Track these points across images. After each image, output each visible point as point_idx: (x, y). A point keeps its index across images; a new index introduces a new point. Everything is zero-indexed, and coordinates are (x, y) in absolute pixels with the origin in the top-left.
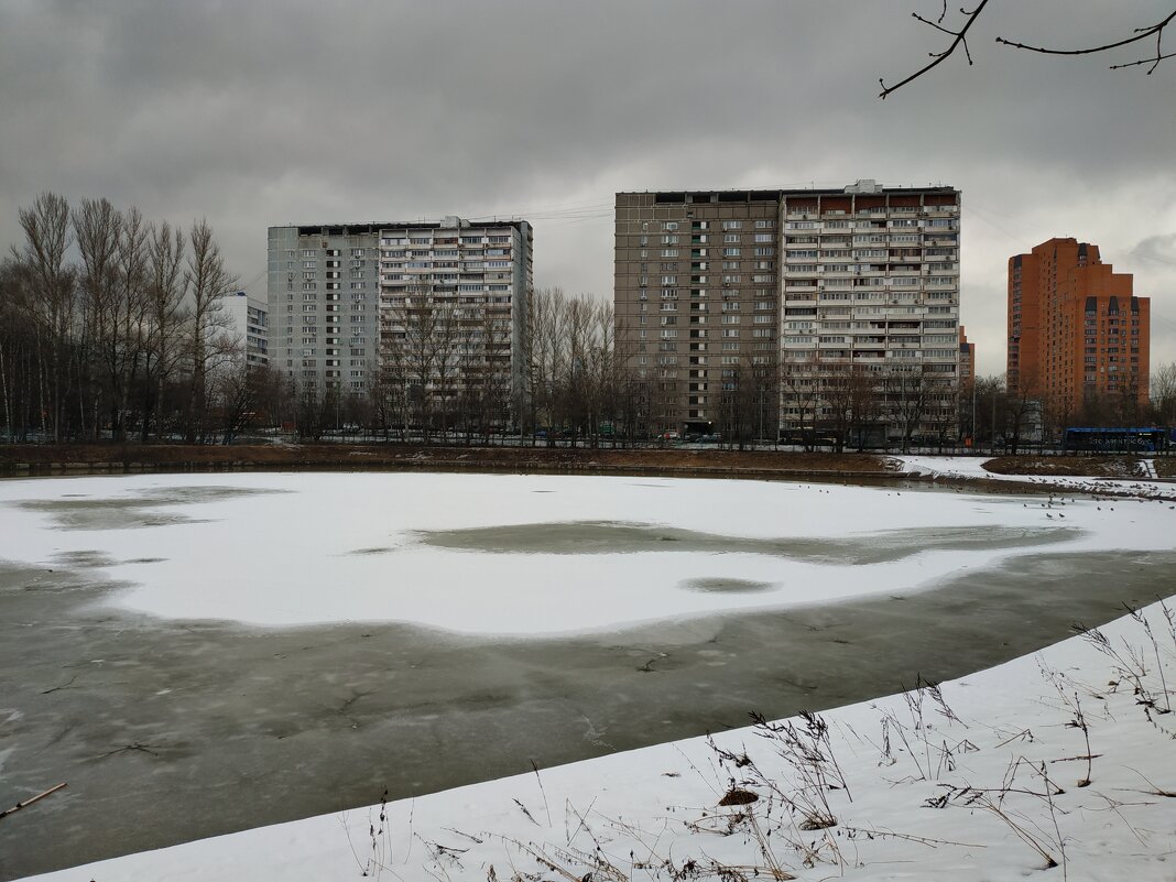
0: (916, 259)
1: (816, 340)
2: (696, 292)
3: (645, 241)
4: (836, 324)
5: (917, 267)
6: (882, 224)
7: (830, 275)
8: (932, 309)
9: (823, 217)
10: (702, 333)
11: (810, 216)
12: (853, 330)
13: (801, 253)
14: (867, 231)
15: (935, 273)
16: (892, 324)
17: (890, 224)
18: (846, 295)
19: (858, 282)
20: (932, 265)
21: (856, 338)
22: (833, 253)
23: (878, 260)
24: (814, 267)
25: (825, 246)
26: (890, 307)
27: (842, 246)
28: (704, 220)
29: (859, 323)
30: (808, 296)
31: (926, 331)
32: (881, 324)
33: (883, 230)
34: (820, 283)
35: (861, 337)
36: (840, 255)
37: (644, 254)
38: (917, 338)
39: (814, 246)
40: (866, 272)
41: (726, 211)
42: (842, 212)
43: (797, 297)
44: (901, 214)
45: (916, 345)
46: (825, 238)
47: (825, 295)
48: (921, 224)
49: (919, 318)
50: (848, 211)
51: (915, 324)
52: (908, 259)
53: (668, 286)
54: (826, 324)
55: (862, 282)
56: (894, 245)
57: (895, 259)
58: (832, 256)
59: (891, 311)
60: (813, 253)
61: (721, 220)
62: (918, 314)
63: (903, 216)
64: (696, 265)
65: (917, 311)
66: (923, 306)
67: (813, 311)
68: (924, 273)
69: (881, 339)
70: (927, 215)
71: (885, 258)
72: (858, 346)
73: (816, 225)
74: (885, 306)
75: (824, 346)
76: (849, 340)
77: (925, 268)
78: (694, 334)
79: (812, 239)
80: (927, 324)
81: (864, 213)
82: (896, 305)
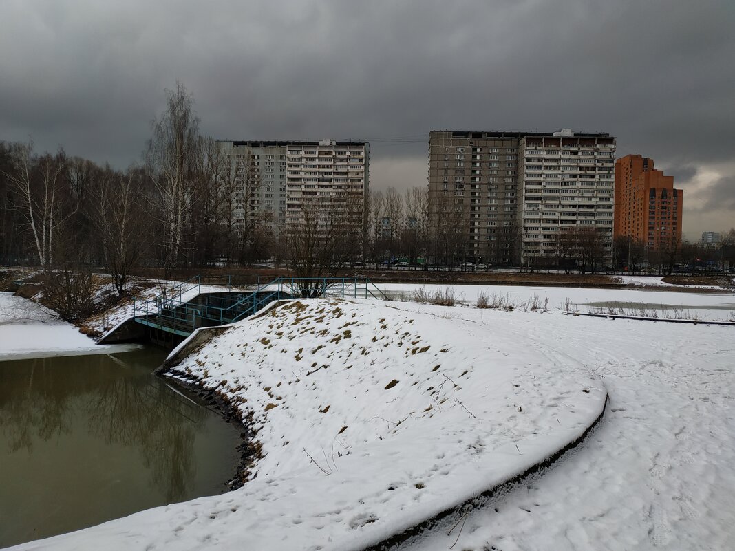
0: (593, 172)
1: (541, 214)
2: (474, 186)
3: (447, 158)
4: (552, 206)
5: (593, 176)
6: (576, 153)
7: (549, 179)
8: (601, 199)
9: (546, 148)
10: (477, 209)
11: (539, 148)
12: (560, 209)
13: (534, 167)
14: (568, 157)
15: (602, 180)
16: (581, 206)
17: (580, 154)
18: (557, 191)
20: (601, 176)
21: (561, 213)
22: (550, 168)
23: (573, 172)
24: (540, 175)
25: (546, 164)
26: (579, 197)
27: (555, 164)
28: (479, 147)
29: (563, 206)
30: (537, 190)
31: (598, 210)
32: (574, 206)
33: (576, 157)
34: (544, 184)
35: (564, 213)
36: (554, 169)
37: (446, 165)
38: (592, 214)
39: (540, 164)
40: (567, 179)
41: (491, 143)
42: (555, 146)
43: (531, 191)
44: (585, 149)
45: (592, 218)
46: (547, 160)
47: (546, 190)
48: (596, 154)
49: (594, 203)
50: (559, 146)
51: (591, 207)
52: (589, 172)
53: (459, 183)
54: (546, 206)
55: (565, 183)
56: (582, 164)
57: (582, 172)
59: (580, 200)
60: (540, 168)
61: (488, 147)
62: (594, 201)
63: (587, 149)
64: (474, 171)
66: (596, 197)
67: (540, 198)
68: (597, 180)
69: (574, 214)
70: (599, 149)
71: (577, 172)
72: (563, 218)
73: (542, 153)
74: (577, 197)
75: (545, 217)
76: (558, 214)
77: (597, 177)
79: (539, 160)
80: (598, 206)
81: (566, 148)
82: (582, 197)
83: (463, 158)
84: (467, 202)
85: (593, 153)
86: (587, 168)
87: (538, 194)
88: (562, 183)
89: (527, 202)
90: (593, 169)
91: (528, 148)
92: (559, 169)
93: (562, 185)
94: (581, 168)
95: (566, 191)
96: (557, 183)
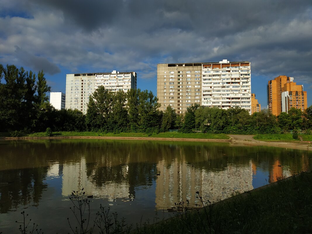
0: (239, 81)
1: (211, 103)
2: (179, 90)
4: (217, 98)
8: (243, 94)
9: (213, 70)
10: (181, 101)
11: (209, 69)
12: (222, 100)
13: (207, 79)
14: (225, 73)
17: (231, 71)
18: (220, 91)
20: (243, 82)
22: (216, 79)
23: (228, 81)
24: (211, 83)
25: (213, 77)
26: (232, 94)
27: (218, 77)
28: (181, 71)
31: (242, 100)
32: (229, 98)
33: (229, 73)
34: (213, 87)
35: (224, 102)
37: (165, 80)
38: (239, 102)
41: (187, 68)
42: (218, 68)
47: (214, 90)
53: (172, 89)
54: (214, 99)
55: (224, 87)
56: (232, 77)
57: (233, 81)
60: (210, 79)
61: (186, 71)
62: (239, 96)
63: (235, 69)
64: (179, 83)
68: (241, 85)
70: (241, 69)
73: (211, 72)
75: (214, 104)
76: (221, 103)
79: (210, 76)
81: (224, 68)
83: (173, 76)
84: (176, 98)
85: (238, 71)
86: (235, 79)
87: (210, 93)
88: (222, 87)
89: (204, 97)
91: (204, 70)
92: (220, 80)
93: (222, 88)
96: (219, 87)
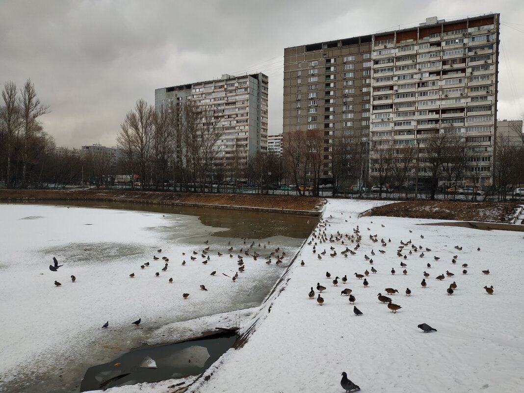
0: (463, 65)
1: (392, 125)
2: (328, 101)
3: (300, 74)
4: (405, 113)
5: (463, 70)
6: (438, 44)
7: (402, 82)
8: (473, 99)
9: (398, 45)
10: (331, 125)
11: (389, 45)
12: (417, 117)
13: (383, 70)
14: (427, 50)
15: (476, 73)
16: (444, 111)
17: (443, 44)
18: (412, 94)
19: (421, 85)
20: (474, 68)
21: (419, 122)
22: (404, 67)
23: (434, 69)
24: (392, 77)
25: (398, 64)
26: (442, 99)
27: (409, 62)
28: (332, 57)
29: (421, 112)
30: (386, 97)
31: (469, 114)
32: (437, 111)
33: (439, 48)
34: (395, 88)
35: (422, 121)
36: (408, 69)
37: (299, 81)
38: (462, 119)
39: (391, 64)
40: (426, 77)
41: (346, 51)
42: (411, 40)
43: (380, 98)
44: (451, 36)
45: (462, 124)
46: (399, 59)
47: (398, 95)
48: (466, 41)
49: (464, 105)
50: (415, 39)
51: (462, 110)
52: (456, 66)
53: (312, 99)
54: (399, 114)
55: (423, 84)
56: (445, 58)
57: (447, 67)
58: (403, 69)
59: (444, 102)
60: (391, 69)
61: (342, 56)
62: (462, 103)
63: (453, 37)
64: (328, 85)
65: (463, 101)
66: (467, 97)
67: (391, 106)
68: (468, 74)
69: (437, 121)
70: (470, 34)
71: (439, 67)
72: (420, 127)
73: (393, 51)
74: (439, 99)
75: (398, 128)
76: (414, 123)
77: (469, 71)
78: (327, 126)
79: (390, 60)
80: (470, 109)
81: (426, 39)
82: (447, 98)
83: (316, 72)
84: (321, 119)
85: (461, 40)
86: (454, 61)
87: (389, 101)
88: (419, 84)
89: (375, 111)
90: (463, 60)
91: (376, 48)
92: (415, 68)
93: (419, 86)
94: (444, 63)
95: (424, 94)
96: (412, 85)
